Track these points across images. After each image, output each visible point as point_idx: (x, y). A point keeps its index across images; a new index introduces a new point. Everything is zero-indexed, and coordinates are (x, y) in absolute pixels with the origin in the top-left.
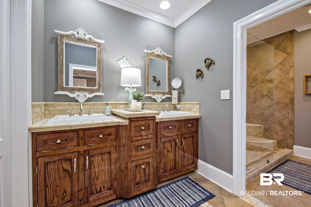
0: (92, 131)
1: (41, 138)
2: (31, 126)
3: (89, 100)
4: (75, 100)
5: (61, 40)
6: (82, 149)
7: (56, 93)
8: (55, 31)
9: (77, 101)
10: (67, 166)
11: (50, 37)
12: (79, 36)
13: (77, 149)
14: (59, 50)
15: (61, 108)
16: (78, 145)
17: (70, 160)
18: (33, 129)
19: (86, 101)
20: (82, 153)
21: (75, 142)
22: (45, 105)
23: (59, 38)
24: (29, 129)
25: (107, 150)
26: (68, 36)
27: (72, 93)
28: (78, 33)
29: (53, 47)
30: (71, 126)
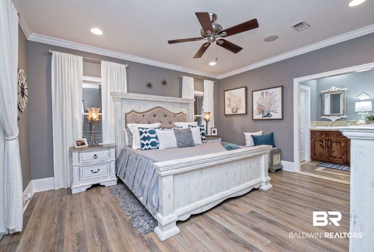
0: (331, 132)
1: (313, 132)
2: (310, 128)
3: (337, 120)
4: (330, 120)
5: (323, 95)
6: (327, 138)
7: (321, 117)
8: (321, 92)
9: (331, 121)
10: (321, 143)
11: (319, 95)
12: (332, 90)
13: (326, 138)
14: (323, 99)
15: (324, 124)
16: (326, 137)
17: (323, 142)
18: (311, 129)
19: (336, 120)
20: (327, 140)
21: (324, 136)
22: (317, 122)
23: (323, 94)
24: (310, 129)
25: (339, 141)
26: (327, 92)
27: (329, 117)
28: (332, 89)
29: (320, 98)
30: (322, 129)
